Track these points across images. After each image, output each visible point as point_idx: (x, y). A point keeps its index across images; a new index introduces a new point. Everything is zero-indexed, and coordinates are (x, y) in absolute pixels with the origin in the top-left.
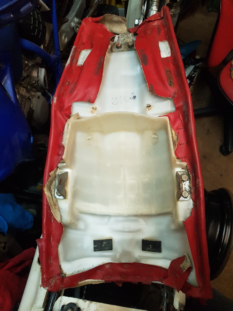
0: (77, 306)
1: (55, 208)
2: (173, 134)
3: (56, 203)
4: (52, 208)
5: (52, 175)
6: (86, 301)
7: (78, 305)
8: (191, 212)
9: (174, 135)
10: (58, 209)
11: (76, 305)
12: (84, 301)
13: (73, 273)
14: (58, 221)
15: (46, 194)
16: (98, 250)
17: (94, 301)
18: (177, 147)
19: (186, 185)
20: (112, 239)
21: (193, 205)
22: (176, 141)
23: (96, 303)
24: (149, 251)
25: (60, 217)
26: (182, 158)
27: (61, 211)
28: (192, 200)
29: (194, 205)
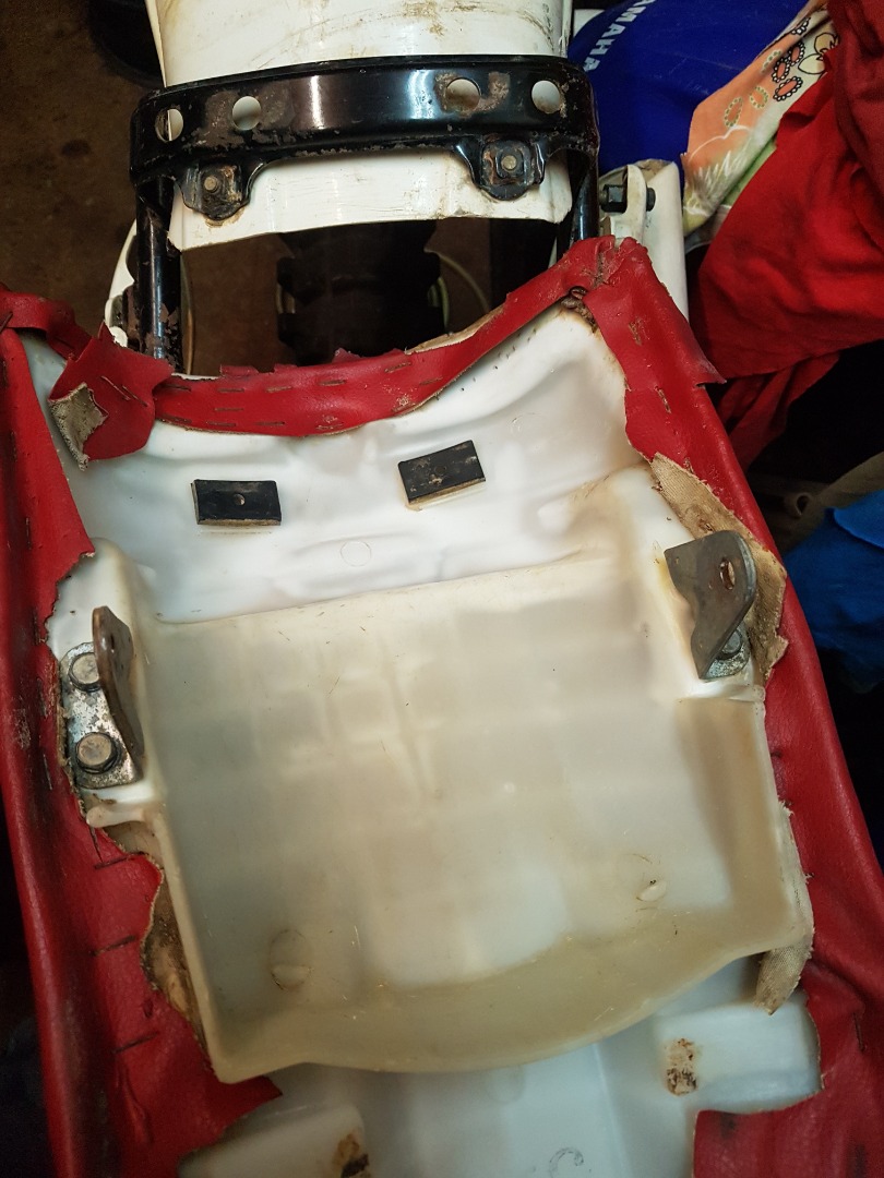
0: (486, 190)
1: (696, 508)
2: (178, 983)
3: (701, 530)
4: (712, 503)
5: (773, 641)
6: (457, 213)
7: (483, 195)
8: (56, 599)
9: (173, 978)
10: (683, 508)
11: (493, 196)
12: (464, 213)
13: (535, 331)
14: (665, 458)
15: (764, 549)
16: (458, 449)
17: (428, 221)
18: (149, 906)
19: (89, 717)
20: (410, 500)
21: (47, 632)
22: (156, 946)
23: (418, 218)
24: (245, 483)
25: (661, 479)
26: (120, 860)
27: (667, 508)
28: (57, 653)
29: (46, 634)
